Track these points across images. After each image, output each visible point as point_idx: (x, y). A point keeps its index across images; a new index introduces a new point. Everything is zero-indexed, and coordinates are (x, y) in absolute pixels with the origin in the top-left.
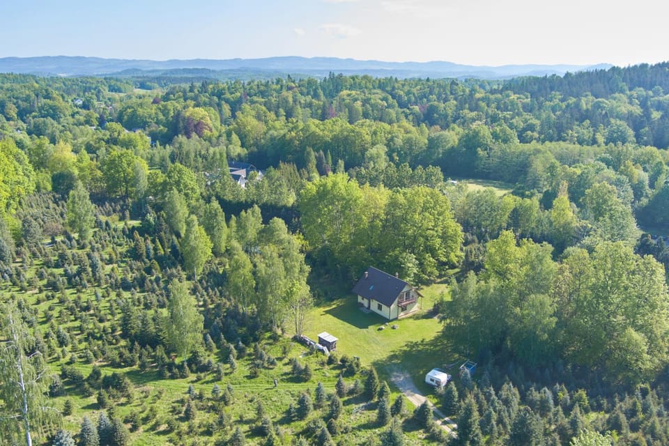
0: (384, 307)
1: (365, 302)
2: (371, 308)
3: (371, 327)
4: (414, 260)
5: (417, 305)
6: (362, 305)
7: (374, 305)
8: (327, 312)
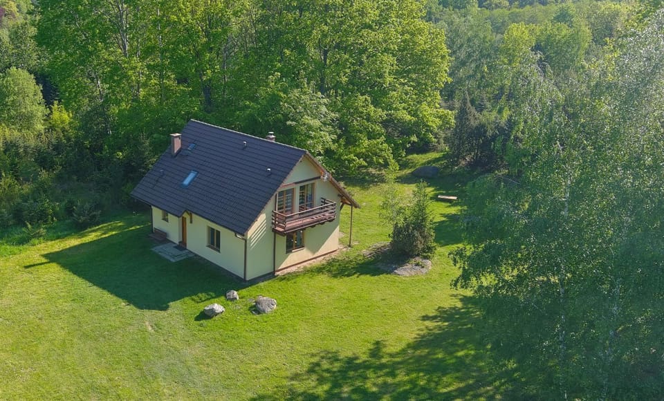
0: (226, 236)
1: (171, 227)
2: (189, 247)
3: (176, 306)
4: (324, 109)
5: (336, 234)
6: (163, 237)
7: (197, 233)
8: (52, 258)
